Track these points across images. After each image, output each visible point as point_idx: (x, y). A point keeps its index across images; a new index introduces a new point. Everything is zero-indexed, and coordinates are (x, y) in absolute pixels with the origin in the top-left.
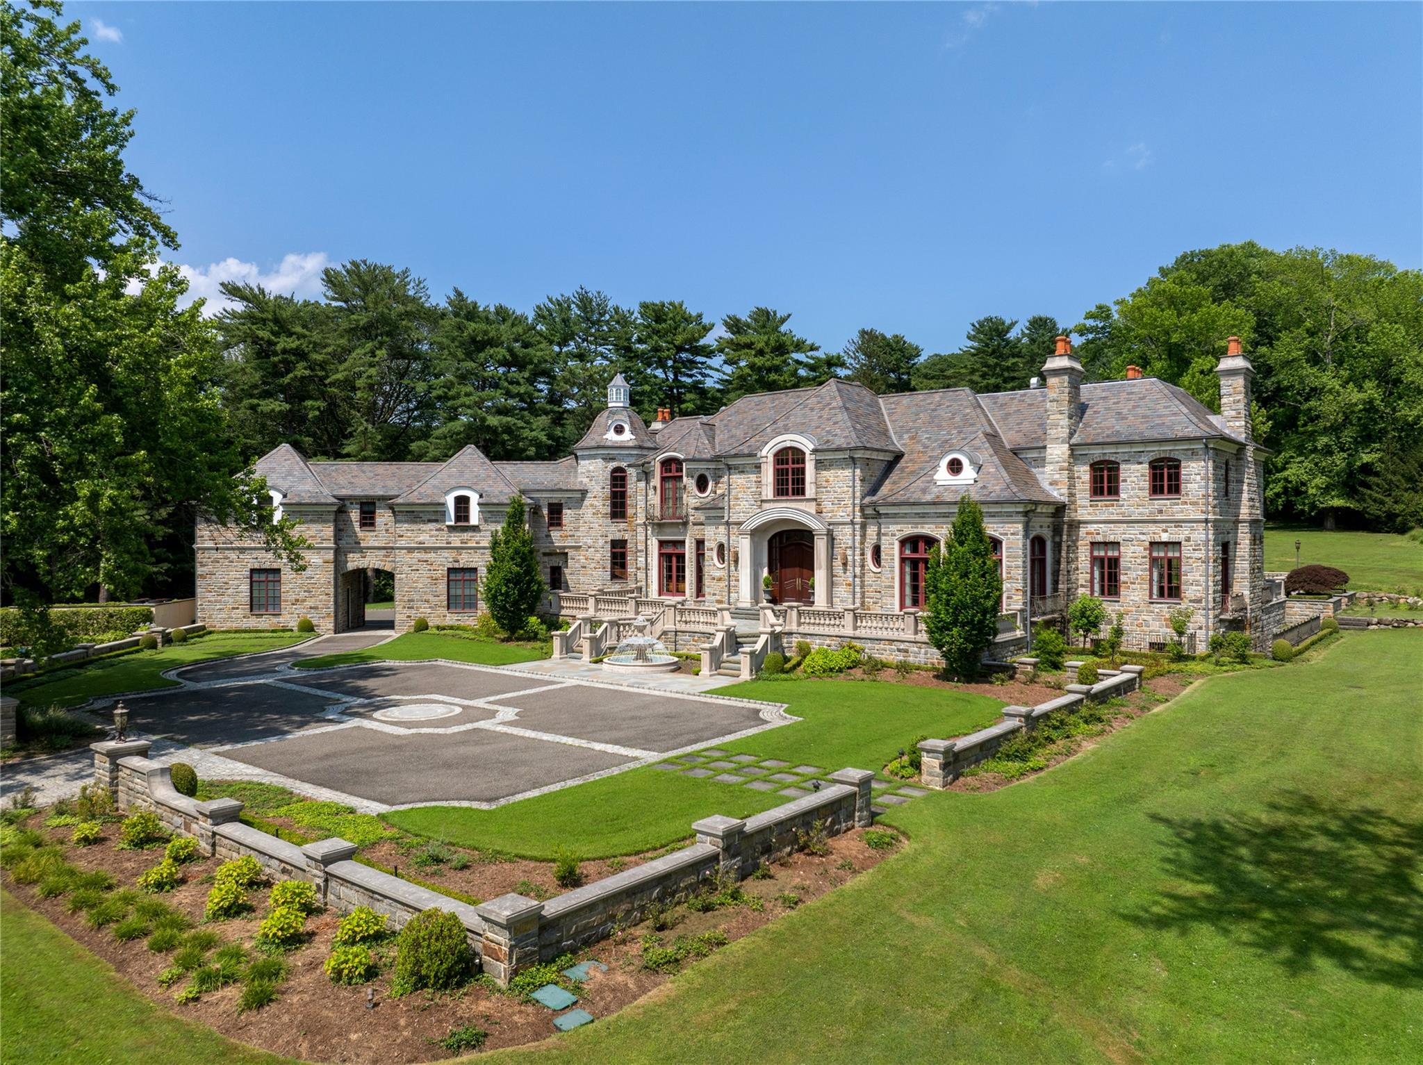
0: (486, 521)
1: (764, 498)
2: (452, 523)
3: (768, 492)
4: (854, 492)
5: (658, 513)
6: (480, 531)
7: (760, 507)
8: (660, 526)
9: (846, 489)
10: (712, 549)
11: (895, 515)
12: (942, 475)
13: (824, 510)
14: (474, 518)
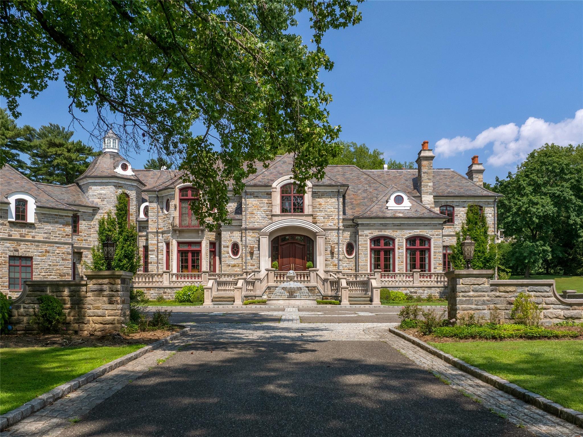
0: (40, 221)
1: (274, 213)
2: (14, 220)
3: (277, 210)
4: (338, 212)
5: (177, 222)
6: (35, 228)
7: (271, 219)
8: (181, 231)
9: (333, 210)
10: (228, 247)
11: (368, 225)
12: (392, 204)
13: (319, 222)
14: (31, 218)
